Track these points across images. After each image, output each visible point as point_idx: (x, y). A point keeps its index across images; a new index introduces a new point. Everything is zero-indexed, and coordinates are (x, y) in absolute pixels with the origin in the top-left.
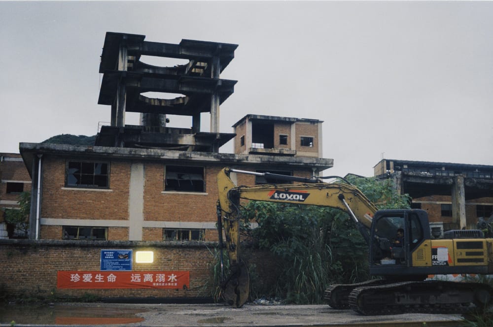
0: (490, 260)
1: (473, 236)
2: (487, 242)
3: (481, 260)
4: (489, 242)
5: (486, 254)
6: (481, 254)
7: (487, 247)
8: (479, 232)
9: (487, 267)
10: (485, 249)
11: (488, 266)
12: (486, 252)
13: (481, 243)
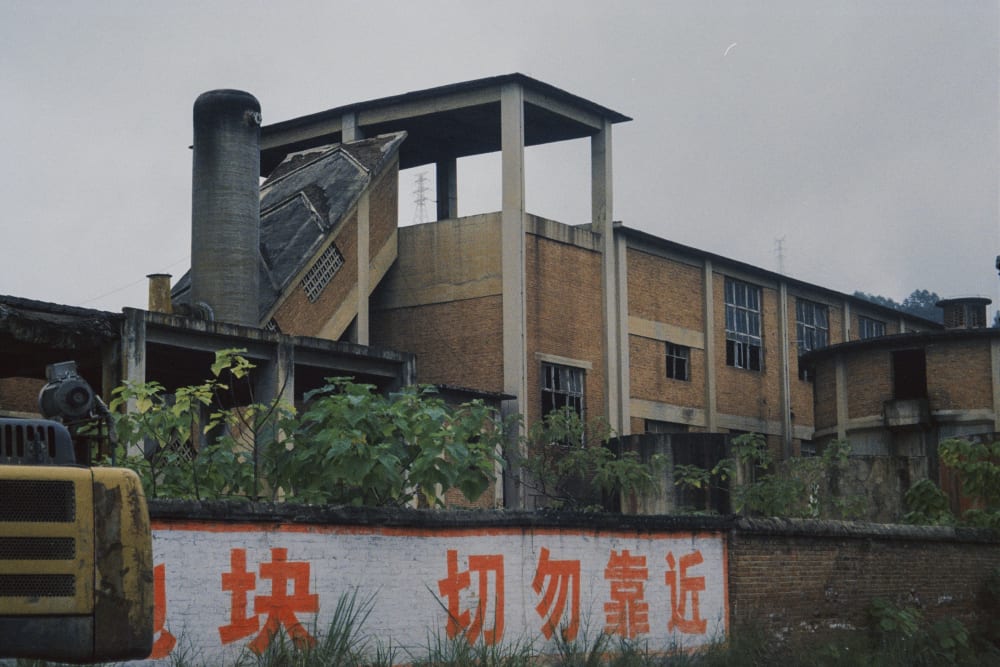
0: (104, 584)
1: (20, 453)
2: (97, 486)
3: (61, 585)
4: (110, 486)
5: (85, 550)
6: (62, 548)
7: (96, 512)
8: (51, 429)
9: (87, 623)
10: (82, 523)
11: (93, 614)
12: (89, 538)
13: (65, 488)
